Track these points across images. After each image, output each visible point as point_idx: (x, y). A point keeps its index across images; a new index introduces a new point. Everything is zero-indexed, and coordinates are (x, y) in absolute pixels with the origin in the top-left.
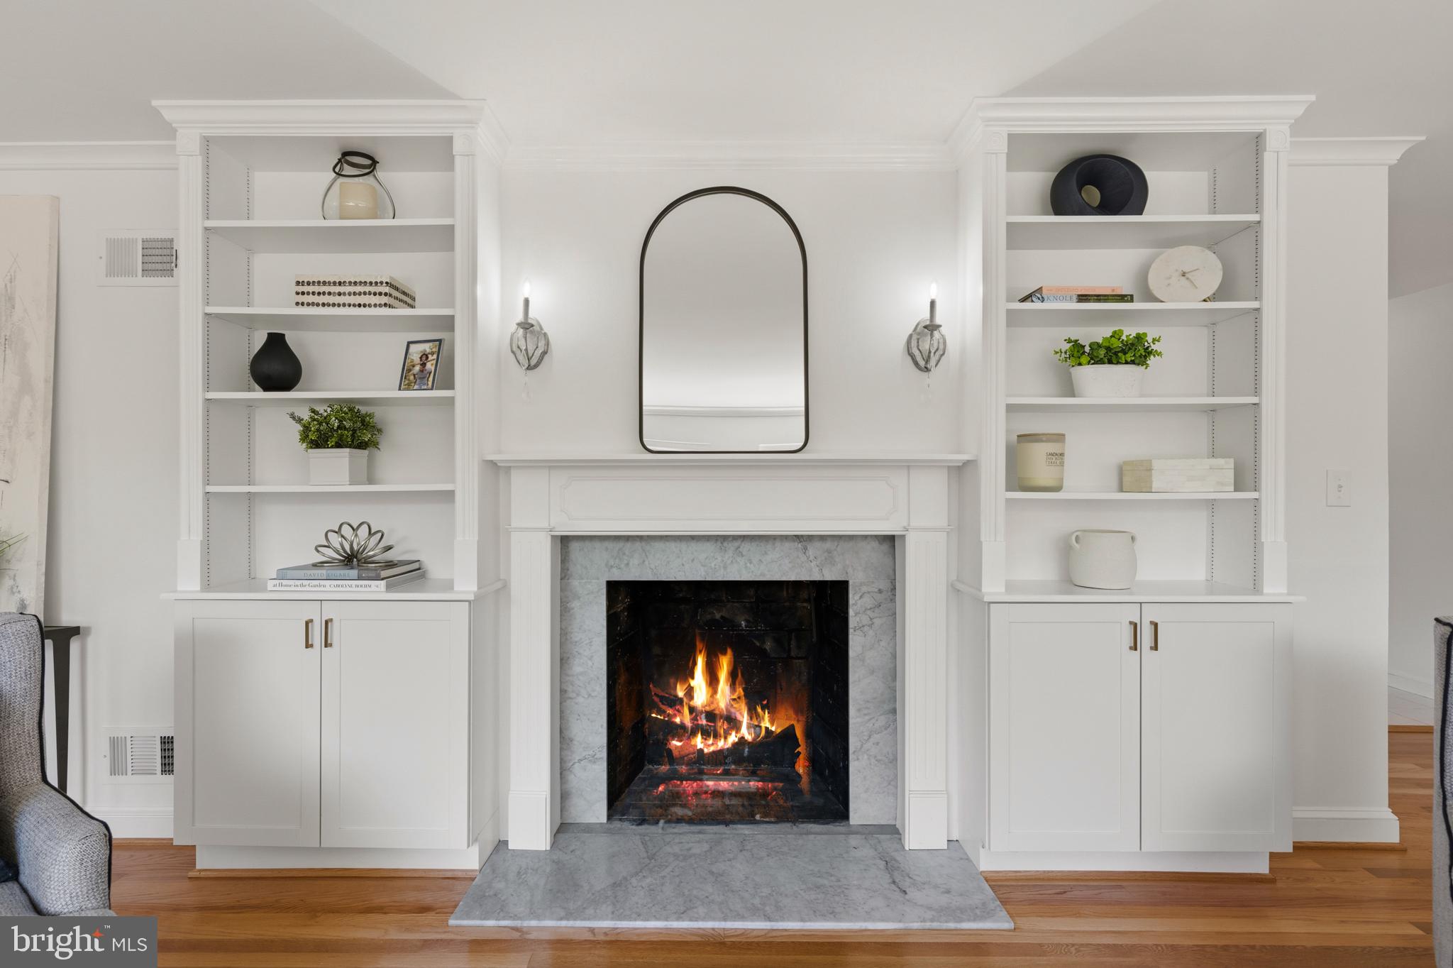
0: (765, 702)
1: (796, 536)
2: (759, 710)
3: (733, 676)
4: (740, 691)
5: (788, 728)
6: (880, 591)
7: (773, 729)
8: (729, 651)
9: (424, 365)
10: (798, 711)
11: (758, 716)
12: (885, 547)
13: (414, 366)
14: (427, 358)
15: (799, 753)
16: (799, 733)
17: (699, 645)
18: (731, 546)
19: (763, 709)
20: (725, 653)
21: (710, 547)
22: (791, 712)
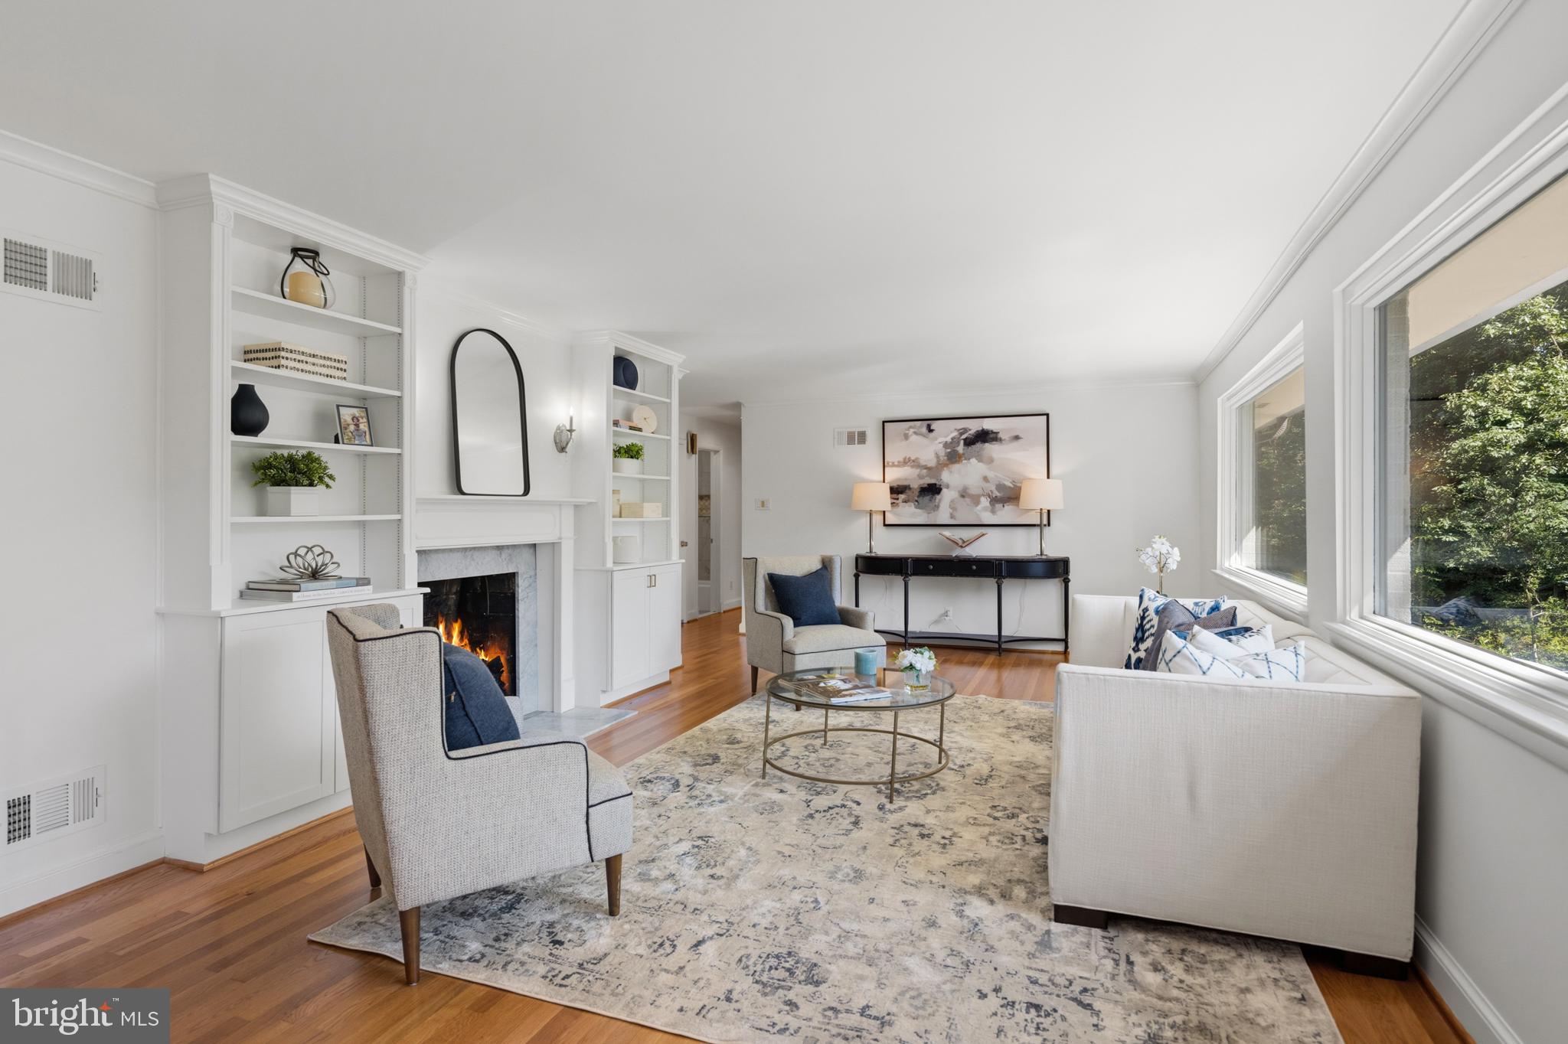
0: (482, 646)
1: (498, 547)
2: (478, 650)
3: (461, 633)
4: (466, 641)
5: (496, 658)
6: (531, 577)
7: (487, 659)
8: (459, 621)
9: (357, 425)
10: (502, 649)
11: (477, 653)
12: (532, 551)
13: (348, 425)
14: (358, 421)
15: (503, 671)
16: (503, 660)
17: (440, 619)
18: (469, 554)
19: (480, 649)
20: (456, 621)
21: (459, 555)
22: (498, 650)
